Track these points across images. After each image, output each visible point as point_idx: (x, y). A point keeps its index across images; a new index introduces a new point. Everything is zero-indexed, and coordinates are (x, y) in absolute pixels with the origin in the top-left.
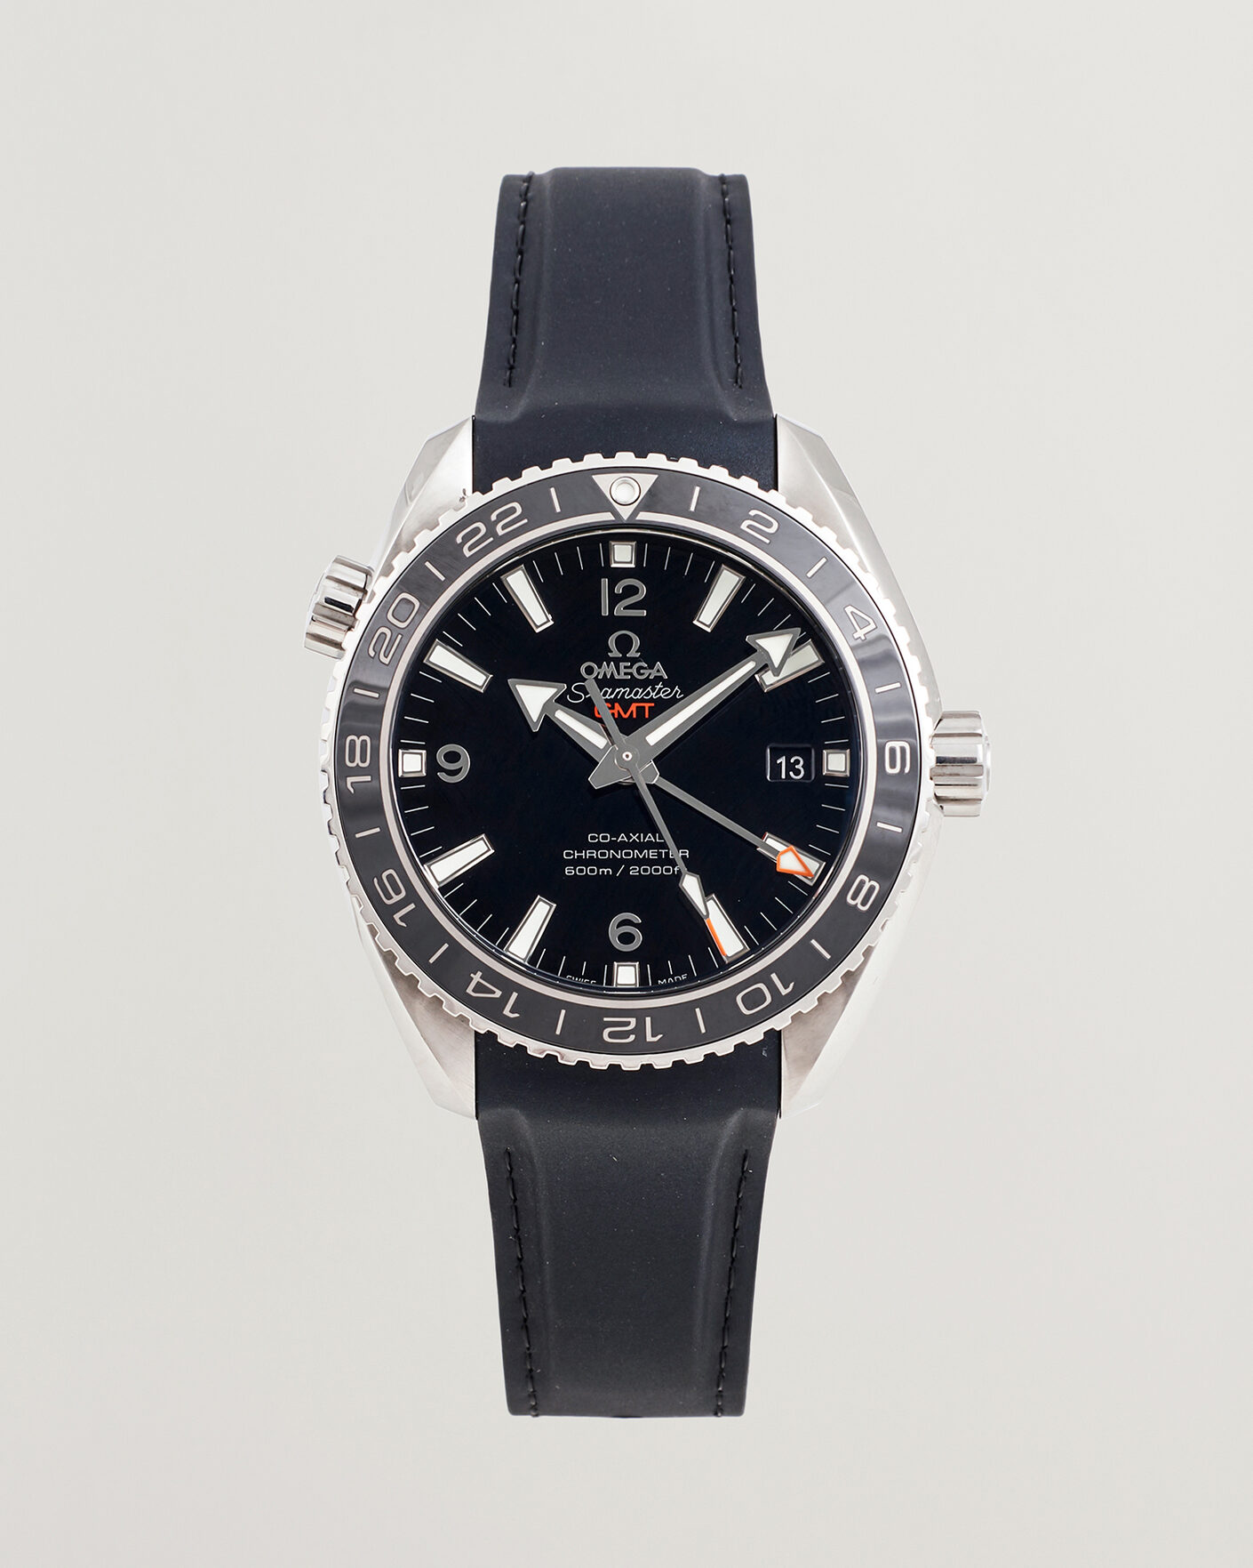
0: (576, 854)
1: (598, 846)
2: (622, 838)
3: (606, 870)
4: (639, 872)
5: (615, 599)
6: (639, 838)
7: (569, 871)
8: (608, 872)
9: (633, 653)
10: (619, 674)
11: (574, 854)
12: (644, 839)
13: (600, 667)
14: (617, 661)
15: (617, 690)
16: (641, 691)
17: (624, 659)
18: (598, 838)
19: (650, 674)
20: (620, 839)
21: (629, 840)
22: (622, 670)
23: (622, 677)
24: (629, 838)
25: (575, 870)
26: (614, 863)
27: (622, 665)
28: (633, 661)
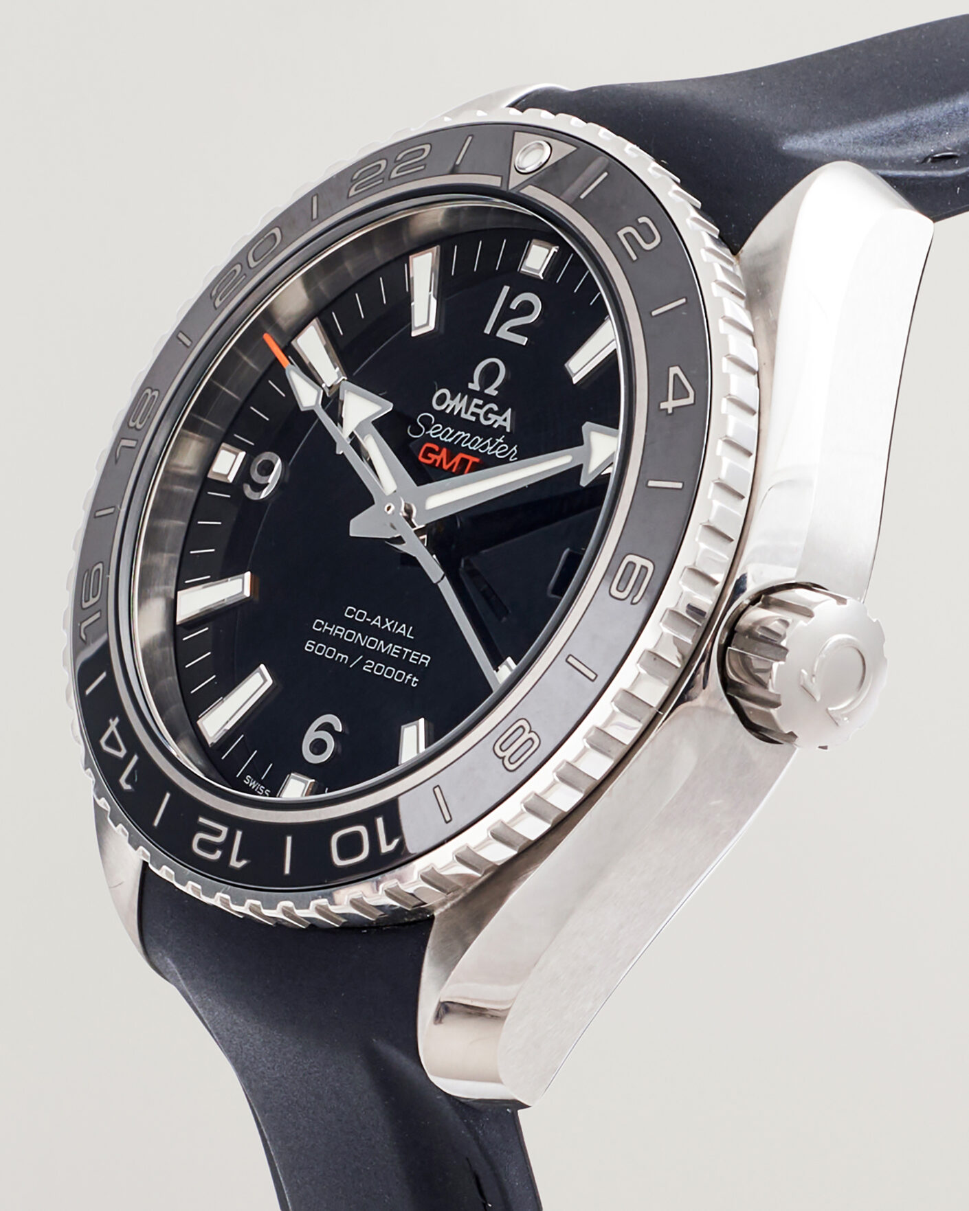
0: (326, 627)
1: (350, 624)
2: (376, 622)
3: (343, 656)
4: (372, 669)
5: (506, 314)
6: (392, 626)
7: (309, 646)
8: (345, 658)
9: (491, 391)
10: (466, 413)
11: (323, 627)
12: (397, 629)
13: (453, 398)
14: (473, 394)
15: (459, 433)
16: (480, 440)
17: (480, 394)
18: (355, 614)
19: (496, 421)
20: (374, 622)
21: (382, 626)
22: (472, 409)
23: (468, 417)
24: (383, 623)
25: (315, 646)
26: (354, 650)
27: (476, 401)
28: (488, 399)
